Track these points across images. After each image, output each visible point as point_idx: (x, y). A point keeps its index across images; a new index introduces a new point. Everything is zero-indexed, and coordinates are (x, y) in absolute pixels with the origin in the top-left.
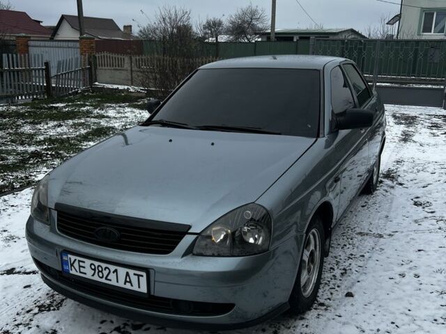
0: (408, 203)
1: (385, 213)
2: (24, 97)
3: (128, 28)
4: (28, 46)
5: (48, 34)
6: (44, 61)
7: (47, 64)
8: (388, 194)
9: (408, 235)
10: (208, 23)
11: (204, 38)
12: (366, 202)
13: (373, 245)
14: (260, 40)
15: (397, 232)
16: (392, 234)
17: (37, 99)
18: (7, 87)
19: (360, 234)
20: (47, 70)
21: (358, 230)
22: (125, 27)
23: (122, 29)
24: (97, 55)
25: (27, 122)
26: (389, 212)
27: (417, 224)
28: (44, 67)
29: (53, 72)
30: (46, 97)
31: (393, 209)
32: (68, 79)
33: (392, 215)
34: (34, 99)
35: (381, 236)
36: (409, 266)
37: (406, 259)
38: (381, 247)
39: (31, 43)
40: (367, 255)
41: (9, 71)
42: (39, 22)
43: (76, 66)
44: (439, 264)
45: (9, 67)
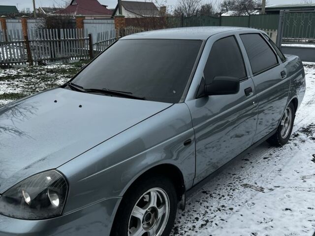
0: (308, 158)
1: (280, 166)
2: (74, 59)
3: (164, 8)
4: (83, 23)
5: (110, 14)
6: (89, 33)
7: (90, 35)
8: (296, 147)
9: (286, 192)
10: (225, 3)
11: (221, 14)
12: (271, 154)
13: (248, 198)
14: (258, 13)
15: (279, 187)
16: (273, 188)
17: (83, 60)
18: (68, 51)
19: (246, 186)
20: (90, 39)
21: (245, 182)
22: (161, 8)
23: (159, 9)
24: (125, 29)
25: (64, 76)
26: (284, 166)
27: (302, 181)
28: (88, 38)
29: (95, 41)
30: (89, 58)
31: (289, 164)
32: (105, 46)
33: (285, 169)
34: (81, 60)
35: (262, 190)
36: (266, 225)
37: (269, 217)
38: (253, 202)
39: (85, 21)
40: (235, 209)
41: (65, 41)
42: (105, 6)
43: (111, 37)
44: (296, 226)
45: (64, 38)
